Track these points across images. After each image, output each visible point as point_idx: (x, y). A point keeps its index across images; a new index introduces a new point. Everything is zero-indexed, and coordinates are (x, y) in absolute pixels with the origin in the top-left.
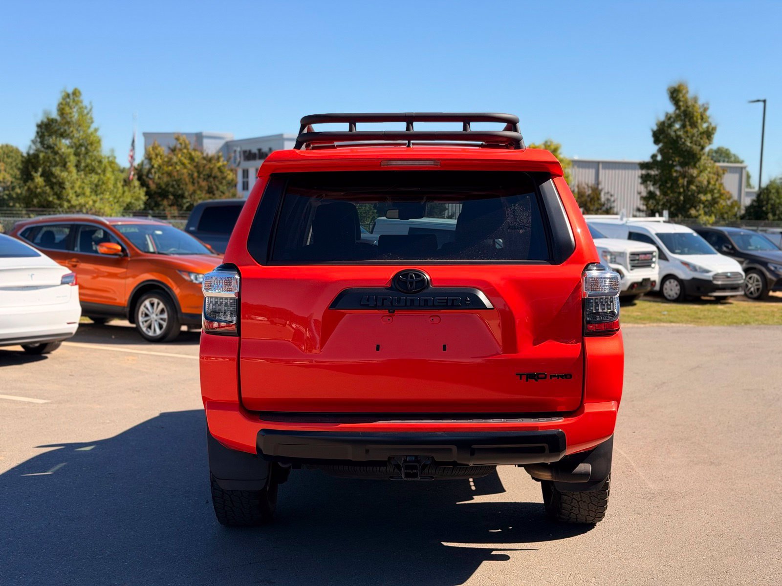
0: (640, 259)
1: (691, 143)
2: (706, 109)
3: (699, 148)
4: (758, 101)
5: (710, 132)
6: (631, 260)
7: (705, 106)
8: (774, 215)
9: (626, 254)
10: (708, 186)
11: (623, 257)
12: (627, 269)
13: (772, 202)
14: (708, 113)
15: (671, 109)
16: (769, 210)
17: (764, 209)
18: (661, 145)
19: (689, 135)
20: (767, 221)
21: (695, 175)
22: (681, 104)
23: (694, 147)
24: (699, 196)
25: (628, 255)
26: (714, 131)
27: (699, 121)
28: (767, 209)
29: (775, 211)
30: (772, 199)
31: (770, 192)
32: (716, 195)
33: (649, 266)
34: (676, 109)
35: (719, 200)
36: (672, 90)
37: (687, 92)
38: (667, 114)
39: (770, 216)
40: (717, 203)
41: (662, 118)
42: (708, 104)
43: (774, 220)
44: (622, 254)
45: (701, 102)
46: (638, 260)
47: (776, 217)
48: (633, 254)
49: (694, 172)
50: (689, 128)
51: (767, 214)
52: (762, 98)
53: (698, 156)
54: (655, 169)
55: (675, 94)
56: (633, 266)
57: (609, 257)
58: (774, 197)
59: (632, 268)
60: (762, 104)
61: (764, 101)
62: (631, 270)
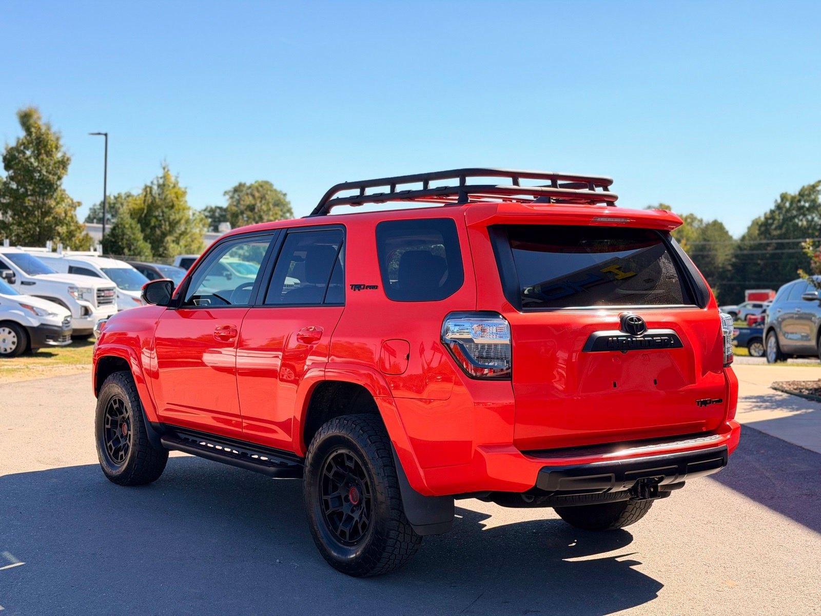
0: (105, 295)
1: (47, 172)
2: (58, 139)
3: (56, 177)
4: (99, 134)
5: (64, 162)
6: (98, 297)
7: (58, 135)
8: (130, 250)
9: (94, 290)
10: (65, 219)
11: (90, 293)
12: (94, 306)
13: (127, 237)
14: (61, 142)
15: (22, 134)
16: (125, 246)
17: (120, 243)
18: (11, 172)
19: (45, 164)
20: (123, 256)
21: (52, 206)
22: (33, 130)
23: (51, 176)
24: (57, 228)
25: (95, 291)
26: (69, 162)
27: (54, 150)
28: (122, 244)
29: (131, 247)
30: (127, 234)
31: (124, 227)
32: (73, 228)
33: (110, 303)
34: (28, 135)
35: (75, 233)
36: (23, 114)
37: (39, 118)
38: (18, 139)
39: (126, 251)
40: (74, 236)
41: (13, 144)
42: (60, 132)
43: (130, 255)
44: (89, 290)
45: (54, 129)
46: (103, 296)
47: (132, 253)
48: (99, 290)
49: (52, 203)
50: (44, 157)
51: (123, 249)
52: (104, 132)
53: (55, 186)
54: (7, 197)
55: (26, 119)
56: (99, 303)
57: (76, 294)
58: (128, 233)
59: (99, 305)
60: (103, 137)
61: (106, 135)
62: (98, 306)
